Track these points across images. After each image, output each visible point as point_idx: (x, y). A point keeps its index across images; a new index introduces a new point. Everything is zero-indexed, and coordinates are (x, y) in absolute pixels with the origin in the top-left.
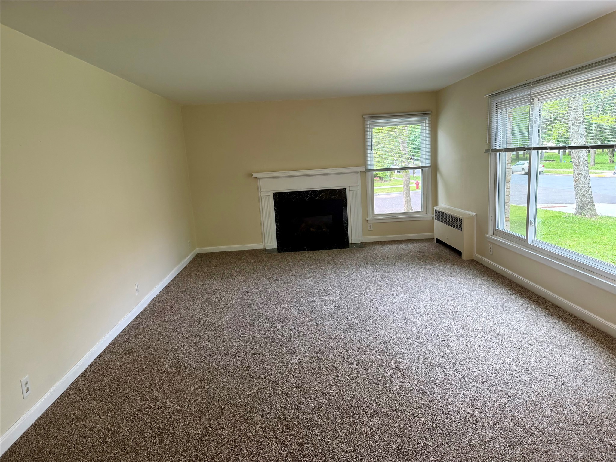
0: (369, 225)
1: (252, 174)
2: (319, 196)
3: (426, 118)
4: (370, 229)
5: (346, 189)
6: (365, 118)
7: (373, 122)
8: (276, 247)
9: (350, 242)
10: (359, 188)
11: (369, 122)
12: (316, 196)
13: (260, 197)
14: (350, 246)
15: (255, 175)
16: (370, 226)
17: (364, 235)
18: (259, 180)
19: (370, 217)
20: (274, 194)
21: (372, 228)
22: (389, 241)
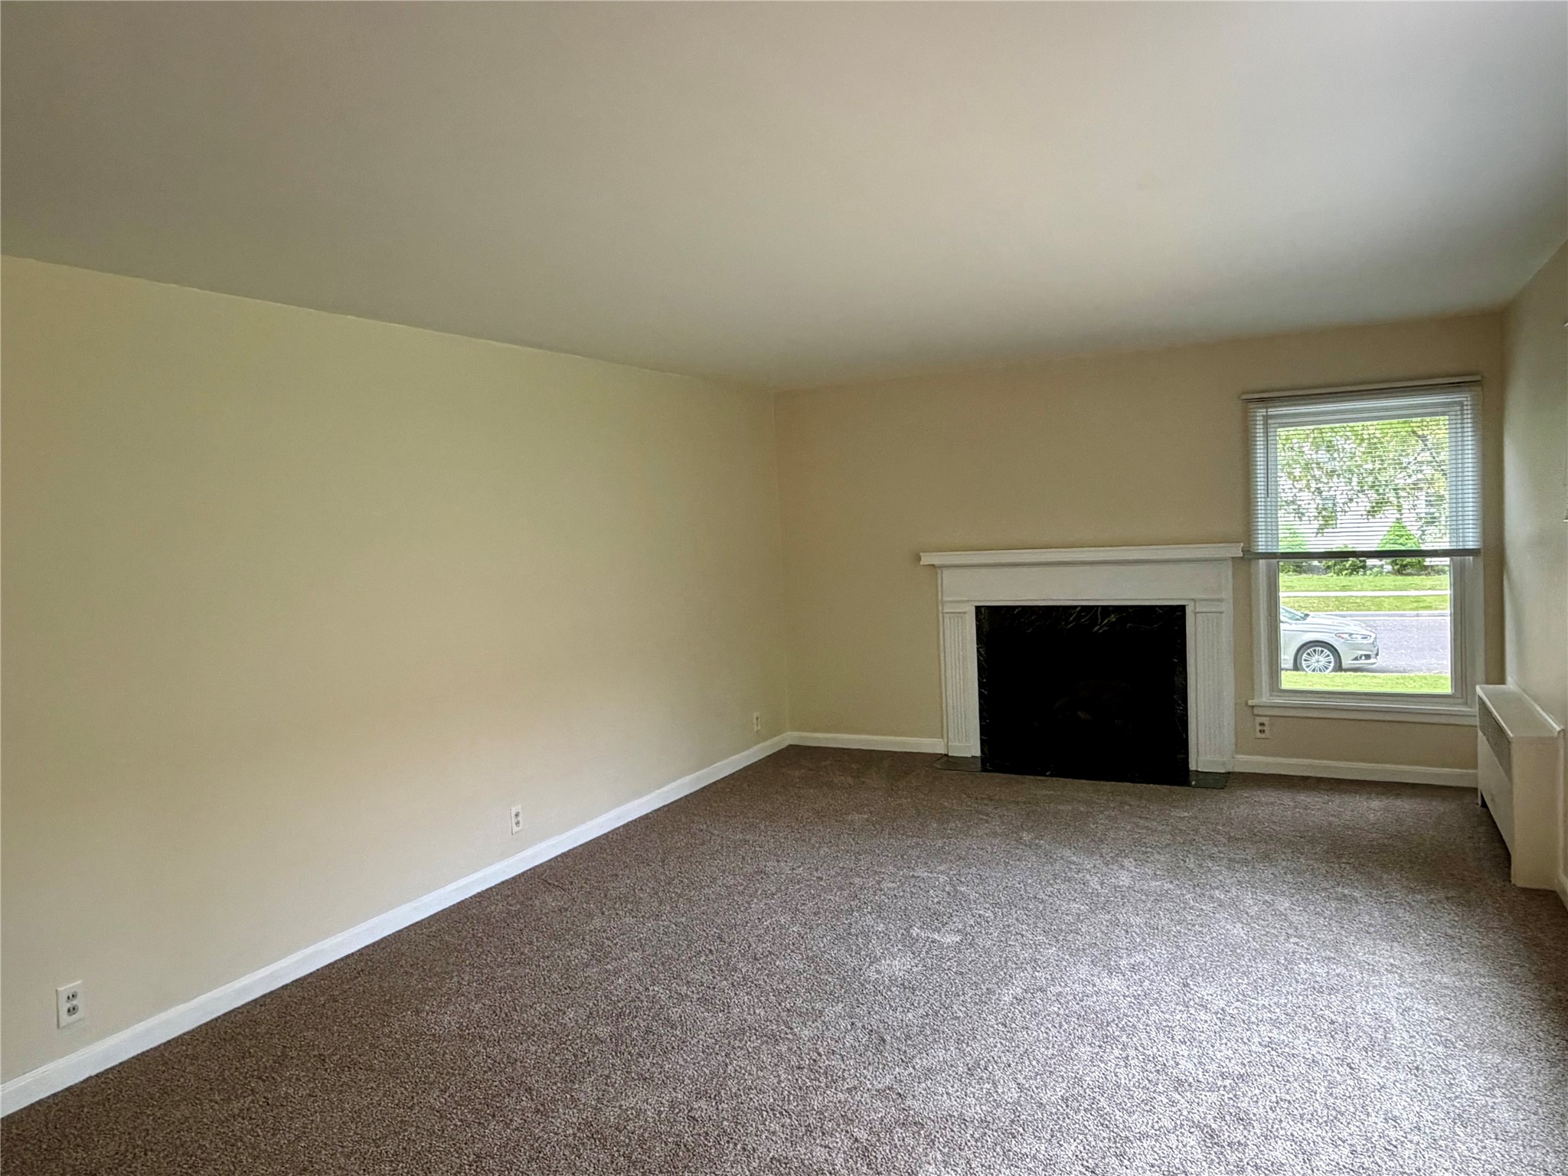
0: (1259, 720)
1: (921, 554)
2: (1102, 622)
3: (1464, 397)
4: (1263, 736)
5: (1182, 608)
6: (1250, 401)
7: (1272, 411)
8: (978, 753)
9: (1192, 766)
10: (1227, 607)
11: (1262, 412)
12: (1094, 622)
13: (941, 615)
14: (1192, 777)
15: (927, 559)
16: (1262, 724)
17: (1239, 748)
18: (939, 571)
19: (1264, 698)
20: (978, 609)
21: (1267, 731)
22: (1320, 780)
